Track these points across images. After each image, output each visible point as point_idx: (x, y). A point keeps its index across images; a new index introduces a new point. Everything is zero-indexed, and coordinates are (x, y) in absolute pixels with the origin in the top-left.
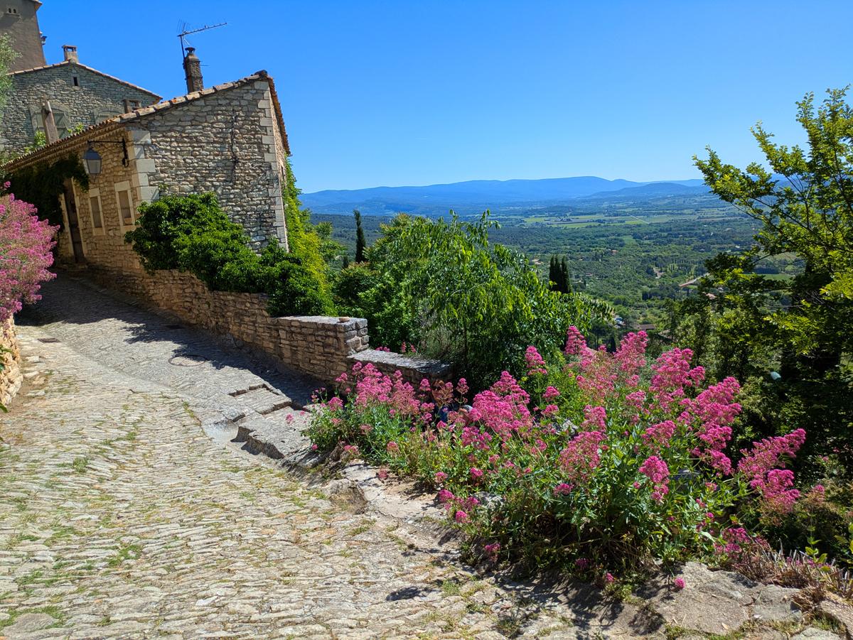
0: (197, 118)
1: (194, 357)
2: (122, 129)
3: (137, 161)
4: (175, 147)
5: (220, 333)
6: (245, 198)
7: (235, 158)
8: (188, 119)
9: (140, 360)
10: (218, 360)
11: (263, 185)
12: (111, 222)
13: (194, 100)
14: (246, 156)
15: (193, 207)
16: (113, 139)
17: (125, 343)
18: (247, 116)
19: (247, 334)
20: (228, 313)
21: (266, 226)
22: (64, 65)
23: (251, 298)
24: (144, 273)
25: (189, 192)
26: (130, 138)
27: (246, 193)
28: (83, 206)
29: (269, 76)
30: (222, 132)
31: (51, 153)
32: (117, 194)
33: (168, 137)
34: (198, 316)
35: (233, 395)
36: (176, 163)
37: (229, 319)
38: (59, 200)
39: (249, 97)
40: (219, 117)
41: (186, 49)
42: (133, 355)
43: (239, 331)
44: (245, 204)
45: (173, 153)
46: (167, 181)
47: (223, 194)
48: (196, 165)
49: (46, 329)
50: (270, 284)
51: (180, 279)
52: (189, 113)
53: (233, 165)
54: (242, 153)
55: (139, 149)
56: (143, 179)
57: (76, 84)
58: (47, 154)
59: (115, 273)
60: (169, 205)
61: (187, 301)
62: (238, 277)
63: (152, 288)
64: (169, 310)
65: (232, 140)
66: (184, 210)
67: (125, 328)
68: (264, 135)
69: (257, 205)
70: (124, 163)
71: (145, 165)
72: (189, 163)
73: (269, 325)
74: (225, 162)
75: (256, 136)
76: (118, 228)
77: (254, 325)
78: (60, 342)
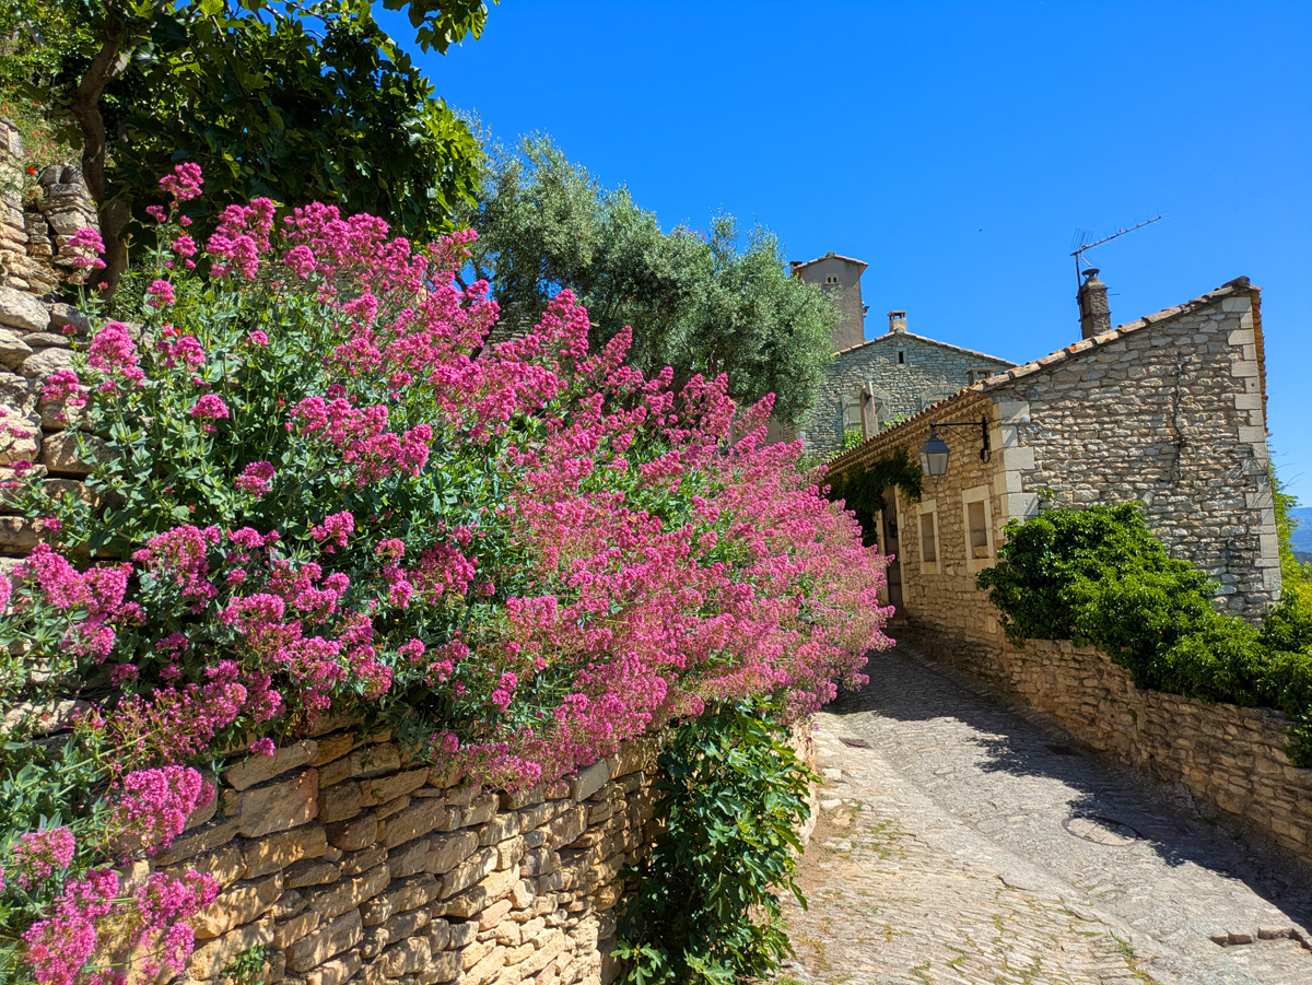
0: (1113, 374)
1: (1114, 825)
2: (984, 402)
3: (1006, 452)
4: (1070, 426)
5: (1159, 779)
6: (1197, 511)
7: (1180, 439)
8: (1095, 376)
9: (1008, 812)
10: (1166, 841)
11: (1236, 487)
12: (952, 552)
13: (1108, 343)
14: (1201, 433)
15: (1099, 528)
16: (966, 420)
17: (978, 770)
18: (1206, 362)
19: (1227, 792)
20: (1181, 741)
21: (1240, 566)
22: (888, 338)
23: (1242, 718)
24: (1004, 641)
25: (1091, 502)
26: (996, 415)
27: (1200, 502)
28: (910, 528)
29: (1252, 286)
30: (1157, 394)
31: (870, 451)
32: (966, 508)
33: (1058, 409)
34: (1109, 736)
35: (1220, 941)
36: (1070, 453)
37: (1183, 753)
38: (874, 519)
39: (1212, 327)
40: (1152, 368)
41: (1084, 273)
42: (993, 797)
43: (1207, 783)
44: (1196, 523)
45: (1066, 435)
46: (1053, 483)
47: (1153, 505)
48: (1106, 454)
49: (851, 721)
50: (1292, 690)
51: (1075, 660)
52: (1097, 367)
53: (1174, 450)
54: (1194, 429)
55: (1010, 432)
56: (1013, 481)
57: (901, 361)
58: (864, 454)
59: (952, 636)
60: (1056, 523)
61: (1086, 704)
62: (1211, 670)
63: (1017, 669)
64: (1047, 715)
65: (1175, 407)
66: (1082, 534)
67: (974, 739)
68: (1239, 392)
69: (1220, 525)
70: (982, 457)
71: (1017, 458)
72: (1093, 452)
73: (1291, 783)
74: (1159, 446)
75: (1223, 396)
76: (962, 562)
77: (1247, 777)
78: (869, 747)
